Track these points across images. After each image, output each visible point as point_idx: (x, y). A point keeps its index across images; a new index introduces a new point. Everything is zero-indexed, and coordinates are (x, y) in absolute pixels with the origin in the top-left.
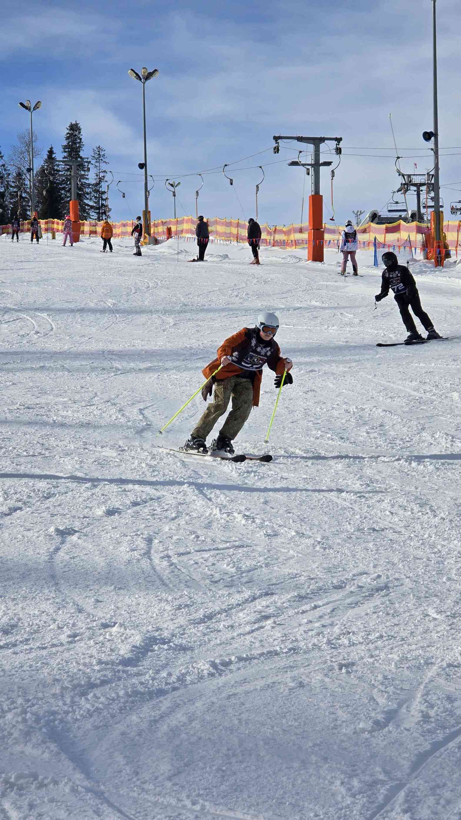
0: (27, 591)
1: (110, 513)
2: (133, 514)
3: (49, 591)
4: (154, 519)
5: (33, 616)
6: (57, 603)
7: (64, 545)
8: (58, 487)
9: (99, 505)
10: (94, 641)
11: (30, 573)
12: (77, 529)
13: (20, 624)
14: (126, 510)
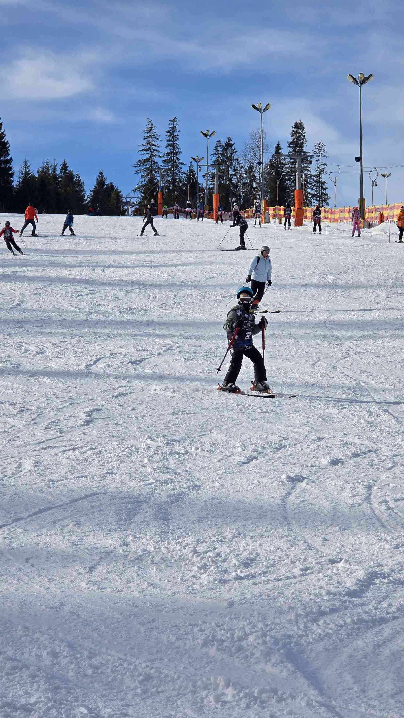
0: (264, 530)
1: (334, 462)
2: (354, 464)
3: (283, 530)
4: (373, 468)
5: (270, 552)
6: (290, 541)
7: (294, 490)
8: (288, 439)
9: (324, 455)
10: (323, 574)
11: (265, 514)
12: (305, 476)
13: (258, 558)
14: (347, 460)
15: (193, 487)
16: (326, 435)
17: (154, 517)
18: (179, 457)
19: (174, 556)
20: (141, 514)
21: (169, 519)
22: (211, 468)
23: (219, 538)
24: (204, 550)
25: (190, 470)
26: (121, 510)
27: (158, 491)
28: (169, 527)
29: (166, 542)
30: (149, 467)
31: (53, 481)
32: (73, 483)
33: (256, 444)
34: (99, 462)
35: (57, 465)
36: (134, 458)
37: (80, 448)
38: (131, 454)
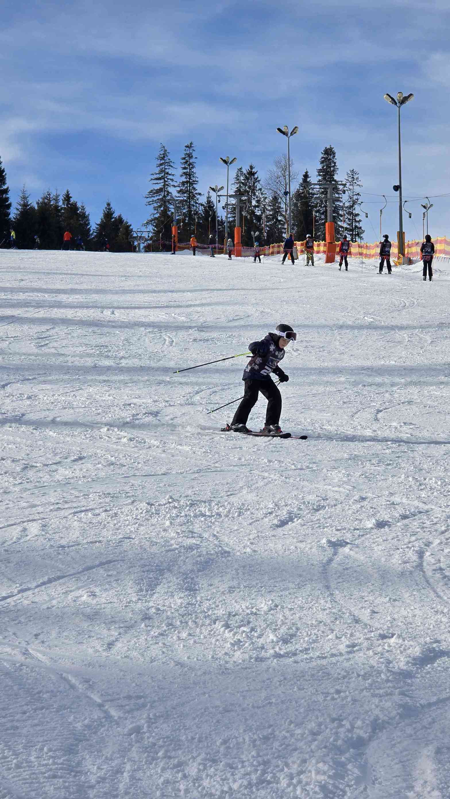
0: (304, 601)
1: (381, 525)
2: (403, 527)
3: (325, 602)
4: (424, 532)
5: (311, 626)
6: (334, 614)
7: (336, 557)
8: (327, 499)
9: (369, 517)
10: (373, 651)
11: (305, 583)
12: (348, 541)
13: (298, 633)
14: (395, 523)
15: (222, 554)
16: (370, 495)
17: (179, 587)
18: (205, 520)
19: (203, 631)
20: (164, 584)
21: (197, 590)
22: (241, 532)
23: (253, 610)
24: (237, 625)
25: (217, 535)
26: (142, 580)
27: (182, 558)
28: (196, 598)
29: (194, 616)
30: (172, 531)
31: (63, 547)
32: (85, 548)
33: (291, 504)
34: (115, 525)
35: (67, 529)
36: (154, 521)
37: (92, 509)
38: (151, 517)
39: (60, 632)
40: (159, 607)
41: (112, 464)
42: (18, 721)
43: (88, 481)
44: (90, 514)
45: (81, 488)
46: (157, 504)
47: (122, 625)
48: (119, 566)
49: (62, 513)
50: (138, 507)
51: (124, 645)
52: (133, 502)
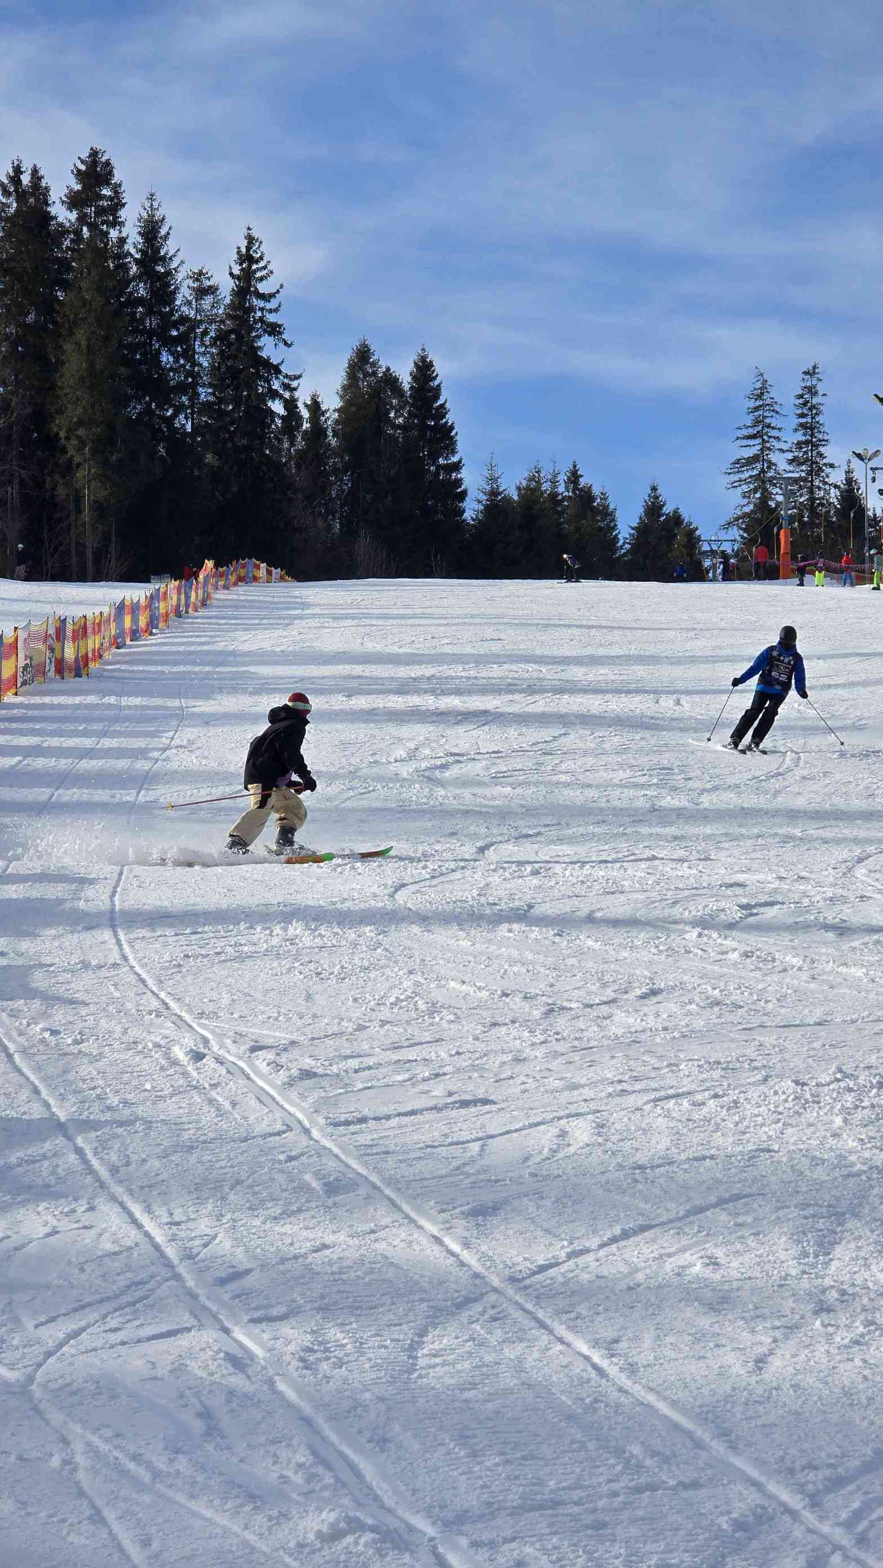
26: (804, 1233)
27: (876, 1190)
30: (848, 1136)
31: (642, 1167)
32: (685, 1171)
34: (737, 1124)
35: (645, 1131)
36: (811, 1115)
37: (689, 1093)
38: (805, 1109)
39: (659, 1336)
40: (845, 1287)
41: (718, 1004)
42: (604, 1510)
43: (674, 1038)
44: (685, 1103)
45: (660, 1051)
46: (814, 1084)
47: (777, 1323)
48: (756, 1206)
49: (631, 1101)
50: (777, 1088)
51: (786, 1363)
52: (766, 1079)
